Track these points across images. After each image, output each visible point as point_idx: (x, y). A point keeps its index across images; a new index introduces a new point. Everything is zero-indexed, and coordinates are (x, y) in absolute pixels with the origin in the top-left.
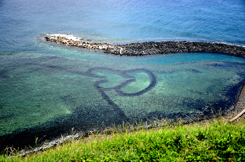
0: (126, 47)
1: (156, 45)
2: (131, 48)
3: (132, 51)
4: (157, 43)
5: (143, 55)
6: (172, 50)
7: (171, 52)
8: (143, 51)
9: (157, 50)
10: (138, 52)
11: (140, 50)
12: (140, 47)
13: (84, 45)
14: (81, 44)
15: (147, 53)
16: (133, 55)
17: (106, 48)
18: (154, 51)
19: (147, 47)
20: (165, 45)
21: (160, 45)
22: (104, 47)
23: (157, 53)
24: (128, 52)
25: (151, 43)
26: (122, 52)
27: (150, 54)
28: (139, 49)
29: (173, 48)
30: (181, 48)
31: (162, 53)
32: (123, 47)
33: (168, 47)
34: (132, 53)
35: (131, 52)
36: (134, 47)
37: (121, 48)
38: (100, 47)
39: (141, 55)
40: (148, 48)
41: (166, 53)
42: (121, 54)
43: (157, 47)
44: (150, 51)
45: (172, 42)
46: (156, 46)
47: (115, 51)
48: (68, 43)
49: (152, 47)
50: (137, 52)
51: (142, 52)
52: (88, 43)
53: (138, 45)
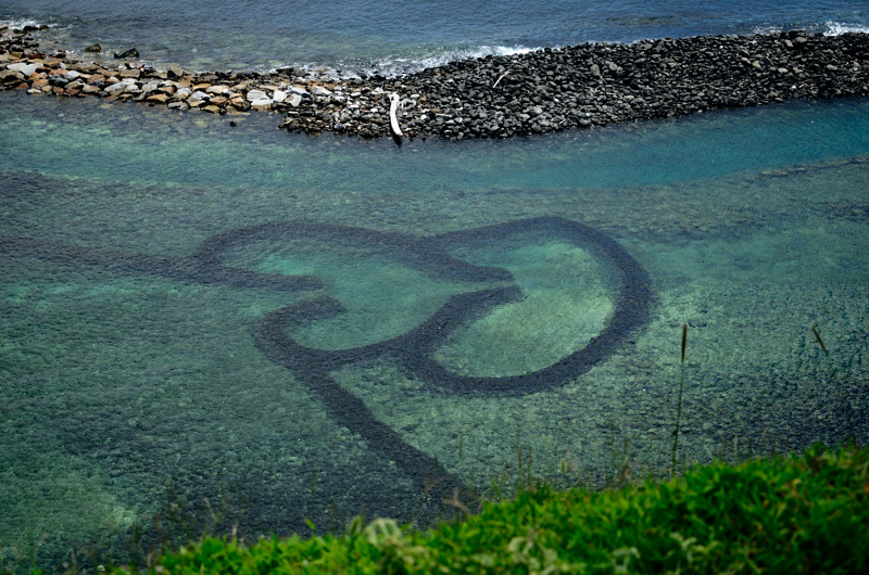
0: (426, 89)
1: (613, 66)
2: (453, 92)
3: (466, 111)
4: (620, 55)
5: (535, 132)
6: (717, 89)
7: (710, 101)
8: (538, 109)
9: (626, 98)
10: (507, 116)
11: (515, 101)
12: (515, 82)
13: (151, 85)
14: (131, 84)
15: (564, 121)
16: (476, 134)
17: (295, 101)
18: (604, 102)
19: (559, 82)
20: (673, 64)
21: (639, 65)
22: (279, 96)
23: (628, 119)
24: (440, 121)
25: (579, 56)
26: (403, 120)
27: (581, 126)
28: (509, 99)
29: (724, 77)
30: (774, 78)
31: (660, 115)
32: (404, 91)
33: (691, 76)
34: (467, 124)
35: (460, 120)
36: (474, 85)
37: (395, 96)
38: (258, 99)
39: (524, 132)
40: (564, 90)
41: (679, 114)
42: (397, 131)
43: (625, 80)
44: (579, 102)
45: (712, 44)
46: (613, 73)
47: (359, 119)
48: (42, 82)
49: (587, 80)
50: (499, 116)
51: (533, 115)
52: (171, 75)
53: (501, 68)
